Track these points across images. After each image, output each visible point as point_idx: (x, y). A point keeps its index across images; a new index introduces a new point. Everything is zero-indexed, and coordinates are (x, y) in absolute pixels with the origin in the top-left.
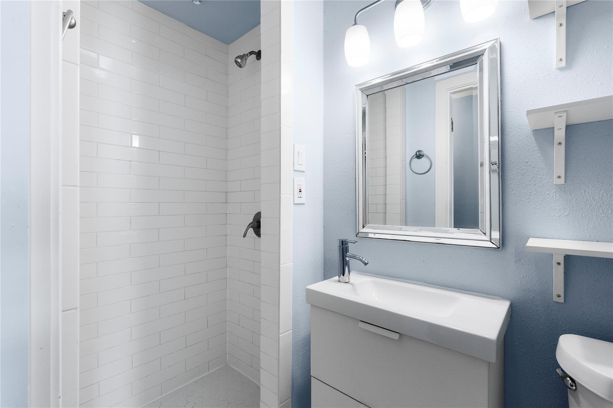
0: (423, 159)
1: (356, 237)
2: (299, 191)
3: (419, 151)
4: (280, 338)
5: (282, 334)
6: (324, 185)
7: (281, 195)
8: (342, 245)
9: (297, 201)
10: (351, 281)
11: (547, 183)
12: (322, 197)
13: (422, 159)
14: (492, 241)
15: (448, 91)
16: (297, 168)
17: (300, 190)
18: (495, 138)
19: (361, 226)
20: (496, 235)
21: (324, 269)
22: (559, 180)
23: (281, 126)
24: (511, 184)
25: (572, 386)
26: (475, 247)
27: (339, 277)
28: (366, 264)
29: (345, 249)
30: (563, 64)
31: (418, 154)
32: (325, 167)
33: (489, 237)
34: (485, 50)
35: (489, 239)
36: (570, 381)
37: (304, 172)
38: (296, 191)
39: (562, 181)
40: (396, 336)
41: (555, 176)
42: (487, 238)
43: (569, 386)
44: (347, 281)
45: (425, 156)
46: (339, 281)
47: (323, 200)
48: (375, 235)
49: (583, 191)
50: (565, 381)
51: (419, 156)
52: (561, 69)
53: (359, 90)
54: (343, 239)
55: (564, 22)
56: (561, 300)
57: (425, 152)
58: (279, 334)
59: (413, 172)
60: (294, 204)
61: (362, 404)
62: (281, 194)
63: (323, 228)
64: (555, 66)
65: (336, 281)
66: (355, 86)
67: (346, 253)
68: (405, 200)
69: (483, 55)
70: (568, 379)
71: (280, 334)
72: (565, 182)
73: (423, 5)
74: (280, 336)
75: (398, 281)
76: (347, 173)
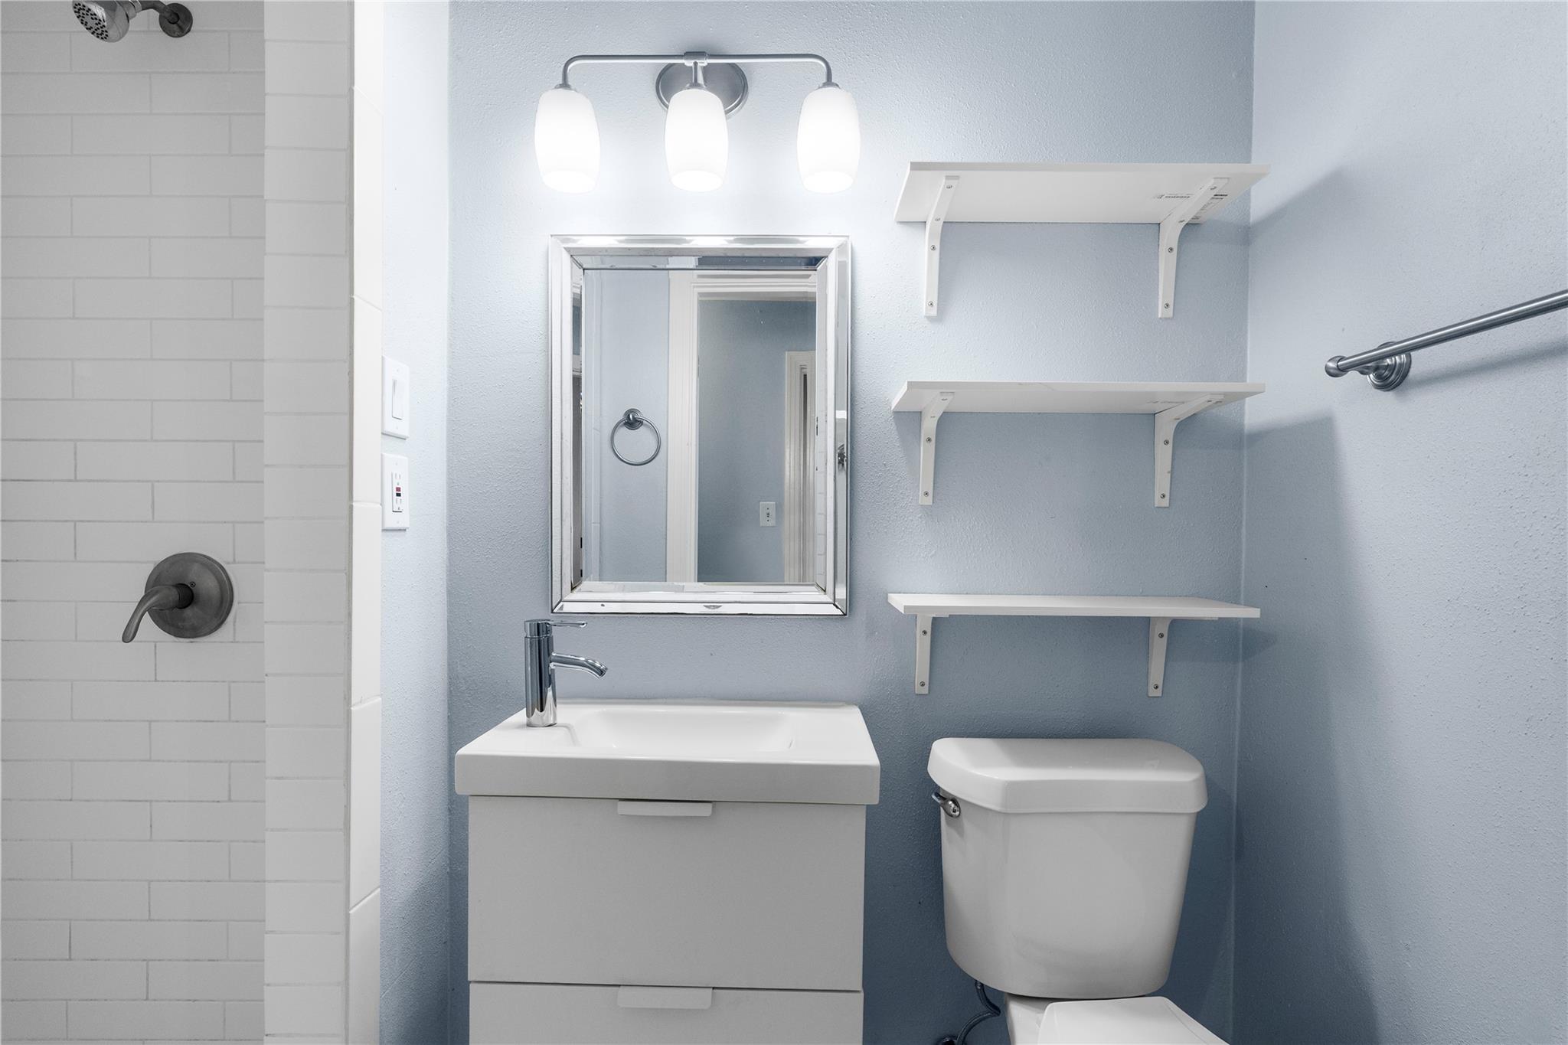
0: (642, 429)
1: (552, 612)
2: (395, 492)
3: (631, 411)
4: (352, 918)
5: (357, 907)
6: (449, 478)
7: (354, 504)
8: (539, 635)
9: (393, 521)
10: (559, 721)
11: (910, 502)
12: (445, 511)
13: (639, 430)
14: (836, 603)
15: (694, 287)
16: (391, 427)
17: (398, 489)
18: (842, 414)
19: (567, 586)
20: (842, 593)
21: (450, 708)
22: (925, 498)
23: (355, 297)
24: (862, 501)
25: (954, 811)
26: (807, 617)
27: (528, 716)
28: (601, 673)
29: (546, 646)
30: (934, 312)
31: (631, 417)
32: (454, 430)
33: (832, 597)
34: (830, 250)
35: (831, 601)
36: (953, 805)
37: (405, 439)
38: (390, 492)
39: (928, 501)
40: (705, 810)
41: (921, 493)
42: (828, 598)
43: (952, 812)
44: (552, 722)
45: (646, 425)
46: (529, 725)
47: (445, 521)
48: (603, 605)
49: (953, 518)
50: (947, 807)
51: (632, 422)
52: (930, 319)
53: (563, 249)
54: (539, 620)
55: (938, 247)
56: (925, 690)
57: (644, 414)
58: (347, 907)
59: (617, 459)
60: (384, 530)
61: (621, 988)
62: (354, 499)
63: (446, 597)
64: (924, 313)
65: (520, 727)
66: (552, 236)
67: (549, 655)
68: (599, 525)
69: (826, 257)
70: (950, 803)
71: (352, 909)
72: (933, 502)
73: (725, 108)
74: (351, 912)
75: (658, 704)
76: (524, 452)
